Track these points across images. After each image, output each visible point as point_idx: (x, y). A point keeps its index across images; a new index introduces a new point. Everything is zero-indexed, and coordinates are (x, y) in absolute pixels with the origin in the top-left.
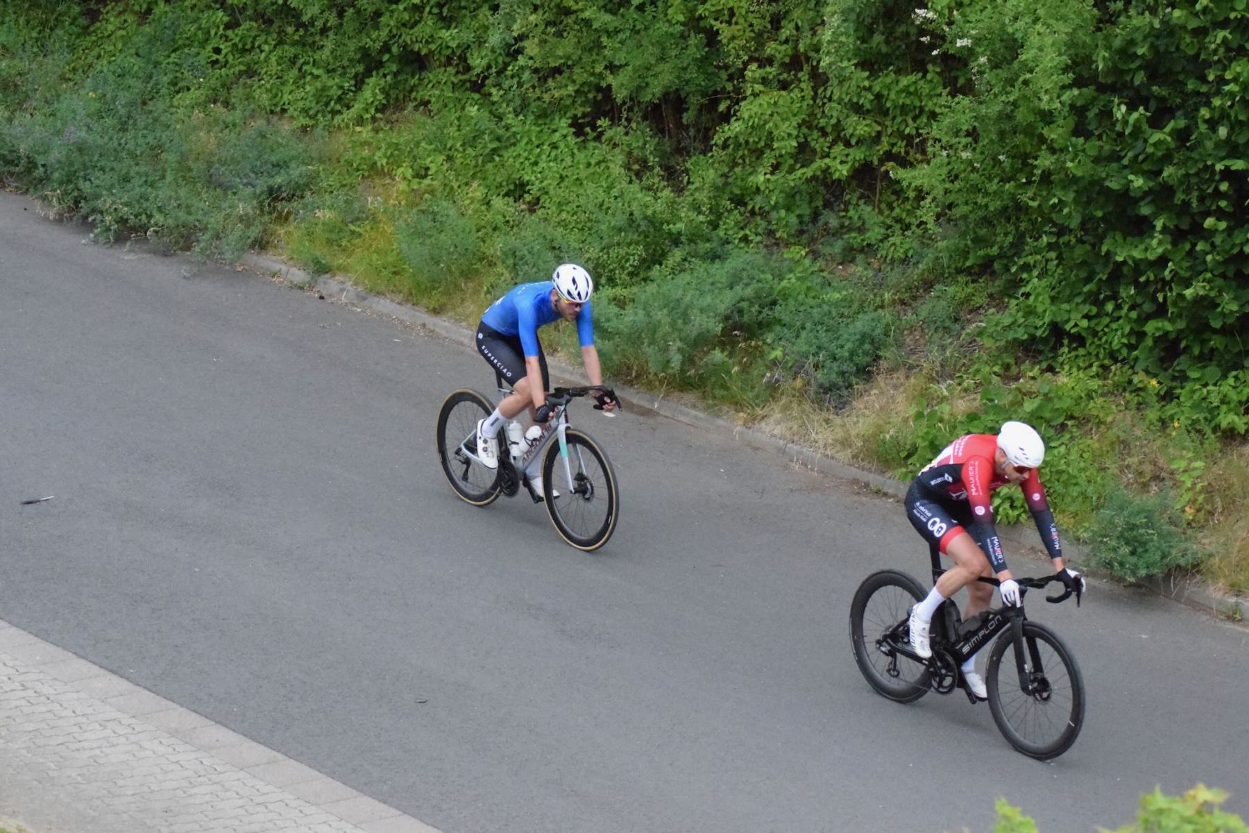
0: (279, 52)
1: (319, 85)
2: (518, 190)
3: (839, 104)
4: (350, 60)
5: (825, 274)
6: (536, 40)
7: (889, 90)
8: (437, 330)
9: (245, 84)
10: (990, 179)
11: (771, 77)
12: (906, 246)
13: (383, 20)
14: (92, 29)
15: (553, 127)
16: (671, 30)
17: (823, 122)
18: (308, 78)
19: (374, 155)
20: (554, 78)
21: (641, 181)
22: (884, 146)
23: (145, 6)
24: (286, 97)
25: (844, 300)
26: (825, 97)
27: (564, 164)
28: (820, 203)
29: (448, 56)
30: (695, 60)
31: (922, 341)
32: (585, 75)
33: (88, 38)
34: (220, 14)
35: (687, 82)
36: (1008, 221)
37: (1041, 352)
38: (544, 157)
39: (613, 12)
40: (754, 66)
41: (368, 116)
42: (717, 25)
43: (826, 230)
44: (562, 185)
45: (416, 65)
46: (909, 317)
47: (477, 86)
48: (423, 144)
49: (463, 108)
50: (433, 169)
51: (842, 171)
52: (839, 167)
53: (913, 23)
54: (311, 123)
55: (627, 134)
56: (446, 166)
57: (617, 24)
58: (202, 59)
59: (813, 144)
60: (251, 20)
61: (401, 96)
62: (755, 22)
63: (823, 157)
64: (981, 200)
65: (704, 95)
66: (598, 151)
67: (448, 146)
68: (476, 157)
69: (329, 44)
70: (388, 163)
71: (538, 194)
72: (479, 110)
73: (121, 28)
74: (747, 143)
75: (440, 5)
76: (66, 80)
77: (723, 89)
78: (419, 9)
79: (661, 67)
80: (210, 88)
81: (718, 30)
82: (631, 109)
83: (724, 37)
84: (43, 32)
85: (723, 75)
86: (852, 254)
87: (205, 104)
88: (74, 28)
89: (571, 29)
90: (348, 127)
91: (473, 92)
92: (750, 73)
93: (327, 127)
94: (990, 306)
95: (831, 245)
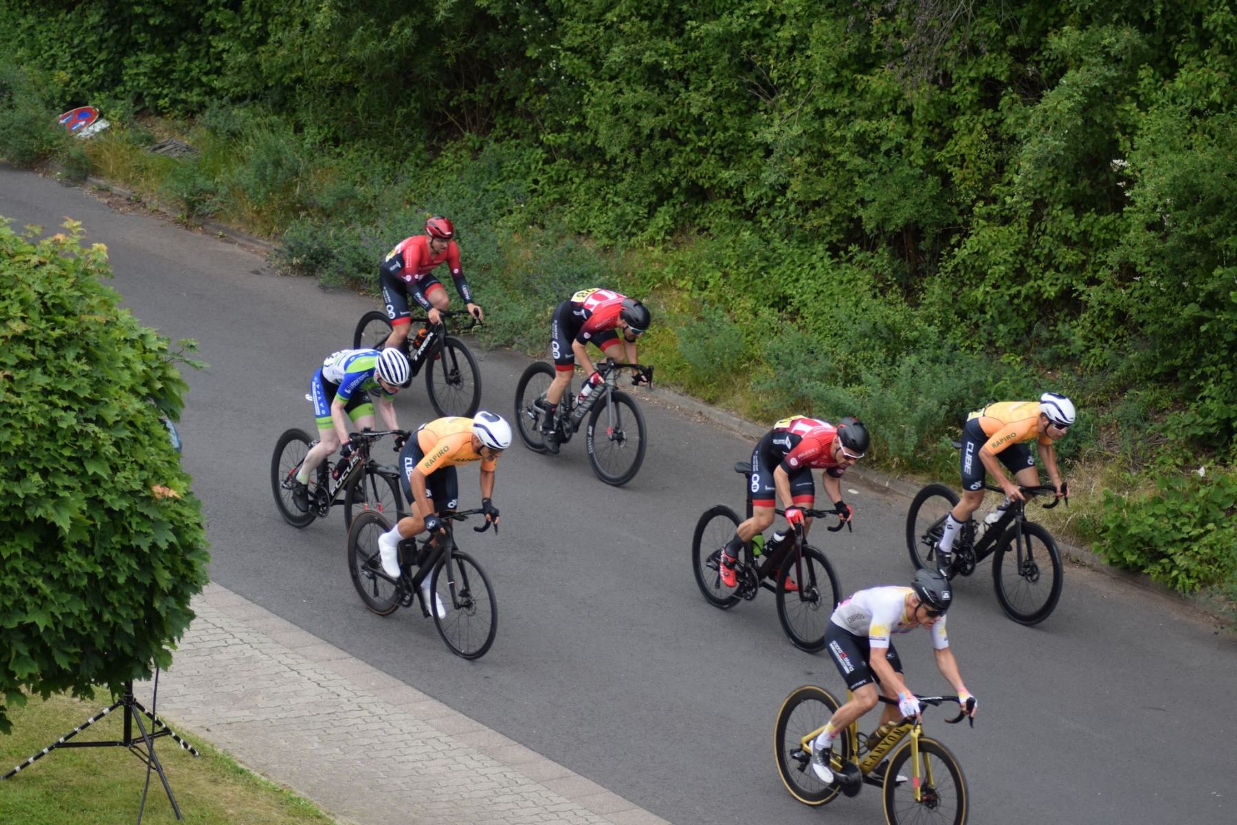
0: (587, 183)
1: (618, 211)
3: (1051, 236)
4: (646, 192)
5: (1036, 378)
6: (800, 178)
7: (1093, 227)
8: (712, 417)
9: (558, 210)
10: (1175, 302)
11: (995, 213)
12: (1104, 356)
13: (673, 159)
14: (434, 162)
15: (814, 251)
16: (911, 172)
17: (1037, 251)
18: (610, 205)
19: (662, 269)
20: (814, 210)
21: (885, 297)
22: (1088, 272)
23: (478, 144)
24: (593, 221)
26: (1040, 230)
27: (820, 280)
28: (1033, 318)
29: (727, 191)
30: (931, 197)
31: (1116, 436)
32: (840, 208)
33: (430, 170)
34: (540, 151)
35: (925, 215)
36: (1189, 338)
37: (1215, 448)
38: (803, 275)
39: (865, 158)
41: (659, 238)
42: (951, 168)
43: (1038, 341)
44: (818, 298)
45: (700, 196)
46: (1105, 416)
47: (750, 216)
48: (704, 262)
49: (738, 234)
50: (712, 282)
51: (1051, 292)
52: (1048, 288)
53: (1112, 171)
54: (613, 242)
55: (873, 257)
56: (722, 281)
57: (868, 166)
58: (523, 189)
59: (1028, 269)
60: (565, 157)
61: (687, 223)
62: (982, 166)
63: (1036, 280)
64: (1166, 319)
65: (938, 225)
66: (848, 272)
67: (725, 264)
68: (748, 273)
69: (628, 178)
70: (674, 278)
71: (799, 306)
72: (751, 234)
73: (457, 163)
74: (973, 267)
75: (720, 147)
76: (412, 204)
77: (955, 222)
78: (703, 150)
79: (903, 203)
80: (529, 212)
81: (951, 173)
82: (877, 237)
83: (956, 179)
84: (394, 164)
85: (955, 210)
86: (1058, 361)
87: (524, 226)
88: (419, 162)
89: (829, 169)
90: (642, 247)
91: (747, 220)
92: (977, 210)
93: (625, 247)
94: (1174, 409)
95: (1041, 353)
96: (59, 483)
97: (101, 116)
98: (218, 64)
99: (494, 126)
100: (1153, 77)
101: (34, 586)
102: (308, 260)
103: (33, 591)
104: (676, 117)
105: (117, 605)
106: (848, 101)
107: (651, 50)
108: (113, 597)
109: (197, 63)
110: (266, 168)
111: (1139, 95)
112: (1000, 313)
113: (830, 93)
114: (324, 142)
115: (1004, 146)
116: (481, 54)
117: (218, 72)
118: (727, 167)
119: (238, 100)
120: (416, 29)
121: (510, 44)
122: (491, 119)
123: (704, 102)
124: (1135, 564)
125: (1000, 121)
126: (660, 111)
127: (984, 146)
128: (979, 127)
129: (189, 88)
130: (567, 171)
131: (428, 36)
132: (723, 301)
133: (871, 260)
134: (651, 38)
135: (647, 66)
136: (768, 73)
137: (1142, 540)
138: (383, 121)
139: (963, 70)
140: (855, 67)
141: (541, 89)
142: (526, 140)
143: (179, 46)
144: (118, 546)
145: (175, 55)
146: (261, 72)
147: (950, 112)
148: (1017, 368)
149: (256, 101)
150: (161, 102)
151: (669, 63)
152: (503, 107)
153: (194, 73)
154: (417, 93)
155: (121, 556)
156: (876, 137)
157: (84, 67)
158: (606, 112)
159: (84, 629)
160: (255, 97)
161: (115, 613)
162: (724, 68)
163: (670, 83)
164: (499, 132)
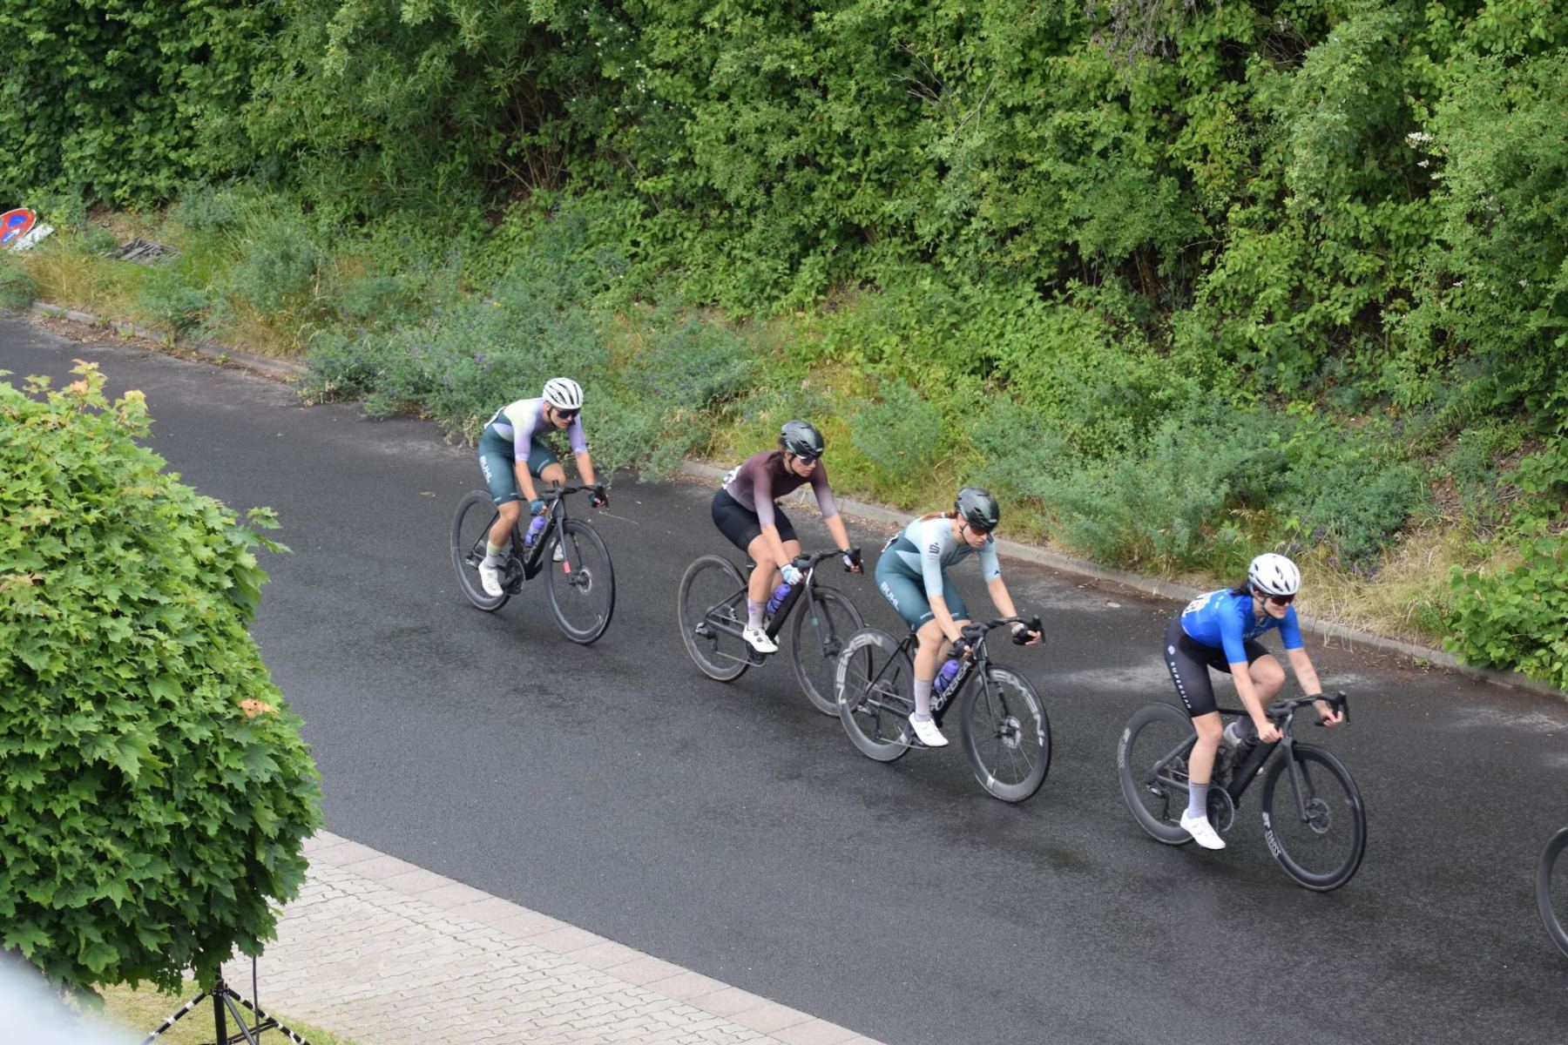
0: (705, 237)
1: (751, 270)
2: (986, 366)
3: (1334, 240)
4: (784, 240)
5: (1337, 429)
6: (990, 199)
7: (1391, 221)
9: (670, 276)
10: (1512, 308)
12: (1425, 390)
13: (815, 194)
14: (495, 232)
15: (1018, 293)
16: (1139, 175)
17: (1318, 262)
18: (739, 263)
19: (820, 340)
20: (1012, 239)
21: (1121, 343)
22: (1390, 283)
23: (550, 201)
24: (717, 287)
25: (1362, 456)
26: (1318, 233)
27: (1032, 332)
28: (1322, 350)
29: (892, 226)
30: (1166, 205)
31: (1454, 493)
32: (1048, 233)
33: (492, 242)
34: (636, 202)
35: (1161, 230)
36: (1537, 353)
38: (1009, 327)
39: (1074, 163)
40: (1237, 206)
41: (809, 299)
42: (1190, 165)
43: (1333, 380)
44: (1032, 356)
45: (857, 239)
46: (1438, 469)
47: (927, 256)
48: (874, 325)
49: (913, 282)
50: (887, 349)
51: (1344, 316)
52: (1341, 310)
53: (1407, 146)
54: (747, 312)
55: (1099, 293)
56: (901, 348)
57: (1078, 174)
58: (619, 255)
59: (1309, 286)
60: (670, 206)
61: (843, 275)
62: (1232, 157)
63: (1321, 301)
64: (1503, 331)
65: (1181, 243)
66: (1067, 315)
67: (902, 324)
68: (935, 333)
69: (758, 224)
70: (836, 350)
71: (1007, 368)
72: (932, 283)
73: (526, 229)
74: (1235, 292)
75: (878, 171)
76: (472, 290)
77: (1203, 236)
78: (855, 177)
79: (1131, 217)
80: (631, 285)
81: (1192, 171)
82: (1101, 266)
83: (1199, 178)
84: (443, 240)
85: (1201, 219)
86: (1364, 404)
87: (628, 302)
88: (475, 233)
89: (1028, 183)
90: (788, 314)
91: (923, 262)
92: (1233, 215)
93: (765, 316)
94: (1527, 451)
95: (1339, 396)
96: (118, 712)
97: (41, 217)
98: (187, 133)
99: (570, 175)
100: (1446, 18)
101: (101, 850)
102: (346, 381)
103: (101, 857)
104: (814, 137)
105: (211, 862)
106: (1042, 91)
107: (771, 54)
108: (203, 853)
109: (160, 135)
110: (273, 263)
111: (1431, 43)
112: (1279, 348)
113: (1017, 83)
114: (344, 221)
115: (1258, 127)
116: (542, 82)
117: (190, 144)
118: (889, 196)
119: (220, 178)
120: (450, 59)
121: (579, 65)
122: (564, 167)
123: (850, 114)
124: (1502, 660)
125: (1249, 96)
126: (792, 132)
127: (1232, 130)
128: (1223, 106)
129: (153, 169)
130: (675, 225)
131: (467, 67)
132: (906, 373)
133: (1098, 298)
134: (770, 38)
135: (766, 73)
136: (931, 66)
137: (1507, 628)
138: (421, 185)
139: (1191, 34)
140: (1046, 45)
141: (629, 120)
142: (615, 190)
143: (133, 117)
144: (203, 785)
145: (130, 128)
146: (249, 139)
147: (1179, 90)
148: (1309, 419)
149: (247, 177)
150: (118, 192)
151: (797, 67)
152: (577, 150)
153: (159, 149)
154: (463, 142)
155: (209, 797)
156: (1086, 135)
157: (10, 157)
158: (718, 140)
159: (172, 899)
160: (241, 173)
161: (208, 873)
162: (871, 65)
163: (802, 94)
164: (577, 183)
